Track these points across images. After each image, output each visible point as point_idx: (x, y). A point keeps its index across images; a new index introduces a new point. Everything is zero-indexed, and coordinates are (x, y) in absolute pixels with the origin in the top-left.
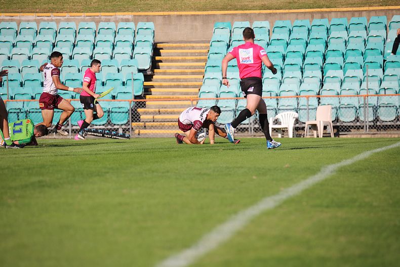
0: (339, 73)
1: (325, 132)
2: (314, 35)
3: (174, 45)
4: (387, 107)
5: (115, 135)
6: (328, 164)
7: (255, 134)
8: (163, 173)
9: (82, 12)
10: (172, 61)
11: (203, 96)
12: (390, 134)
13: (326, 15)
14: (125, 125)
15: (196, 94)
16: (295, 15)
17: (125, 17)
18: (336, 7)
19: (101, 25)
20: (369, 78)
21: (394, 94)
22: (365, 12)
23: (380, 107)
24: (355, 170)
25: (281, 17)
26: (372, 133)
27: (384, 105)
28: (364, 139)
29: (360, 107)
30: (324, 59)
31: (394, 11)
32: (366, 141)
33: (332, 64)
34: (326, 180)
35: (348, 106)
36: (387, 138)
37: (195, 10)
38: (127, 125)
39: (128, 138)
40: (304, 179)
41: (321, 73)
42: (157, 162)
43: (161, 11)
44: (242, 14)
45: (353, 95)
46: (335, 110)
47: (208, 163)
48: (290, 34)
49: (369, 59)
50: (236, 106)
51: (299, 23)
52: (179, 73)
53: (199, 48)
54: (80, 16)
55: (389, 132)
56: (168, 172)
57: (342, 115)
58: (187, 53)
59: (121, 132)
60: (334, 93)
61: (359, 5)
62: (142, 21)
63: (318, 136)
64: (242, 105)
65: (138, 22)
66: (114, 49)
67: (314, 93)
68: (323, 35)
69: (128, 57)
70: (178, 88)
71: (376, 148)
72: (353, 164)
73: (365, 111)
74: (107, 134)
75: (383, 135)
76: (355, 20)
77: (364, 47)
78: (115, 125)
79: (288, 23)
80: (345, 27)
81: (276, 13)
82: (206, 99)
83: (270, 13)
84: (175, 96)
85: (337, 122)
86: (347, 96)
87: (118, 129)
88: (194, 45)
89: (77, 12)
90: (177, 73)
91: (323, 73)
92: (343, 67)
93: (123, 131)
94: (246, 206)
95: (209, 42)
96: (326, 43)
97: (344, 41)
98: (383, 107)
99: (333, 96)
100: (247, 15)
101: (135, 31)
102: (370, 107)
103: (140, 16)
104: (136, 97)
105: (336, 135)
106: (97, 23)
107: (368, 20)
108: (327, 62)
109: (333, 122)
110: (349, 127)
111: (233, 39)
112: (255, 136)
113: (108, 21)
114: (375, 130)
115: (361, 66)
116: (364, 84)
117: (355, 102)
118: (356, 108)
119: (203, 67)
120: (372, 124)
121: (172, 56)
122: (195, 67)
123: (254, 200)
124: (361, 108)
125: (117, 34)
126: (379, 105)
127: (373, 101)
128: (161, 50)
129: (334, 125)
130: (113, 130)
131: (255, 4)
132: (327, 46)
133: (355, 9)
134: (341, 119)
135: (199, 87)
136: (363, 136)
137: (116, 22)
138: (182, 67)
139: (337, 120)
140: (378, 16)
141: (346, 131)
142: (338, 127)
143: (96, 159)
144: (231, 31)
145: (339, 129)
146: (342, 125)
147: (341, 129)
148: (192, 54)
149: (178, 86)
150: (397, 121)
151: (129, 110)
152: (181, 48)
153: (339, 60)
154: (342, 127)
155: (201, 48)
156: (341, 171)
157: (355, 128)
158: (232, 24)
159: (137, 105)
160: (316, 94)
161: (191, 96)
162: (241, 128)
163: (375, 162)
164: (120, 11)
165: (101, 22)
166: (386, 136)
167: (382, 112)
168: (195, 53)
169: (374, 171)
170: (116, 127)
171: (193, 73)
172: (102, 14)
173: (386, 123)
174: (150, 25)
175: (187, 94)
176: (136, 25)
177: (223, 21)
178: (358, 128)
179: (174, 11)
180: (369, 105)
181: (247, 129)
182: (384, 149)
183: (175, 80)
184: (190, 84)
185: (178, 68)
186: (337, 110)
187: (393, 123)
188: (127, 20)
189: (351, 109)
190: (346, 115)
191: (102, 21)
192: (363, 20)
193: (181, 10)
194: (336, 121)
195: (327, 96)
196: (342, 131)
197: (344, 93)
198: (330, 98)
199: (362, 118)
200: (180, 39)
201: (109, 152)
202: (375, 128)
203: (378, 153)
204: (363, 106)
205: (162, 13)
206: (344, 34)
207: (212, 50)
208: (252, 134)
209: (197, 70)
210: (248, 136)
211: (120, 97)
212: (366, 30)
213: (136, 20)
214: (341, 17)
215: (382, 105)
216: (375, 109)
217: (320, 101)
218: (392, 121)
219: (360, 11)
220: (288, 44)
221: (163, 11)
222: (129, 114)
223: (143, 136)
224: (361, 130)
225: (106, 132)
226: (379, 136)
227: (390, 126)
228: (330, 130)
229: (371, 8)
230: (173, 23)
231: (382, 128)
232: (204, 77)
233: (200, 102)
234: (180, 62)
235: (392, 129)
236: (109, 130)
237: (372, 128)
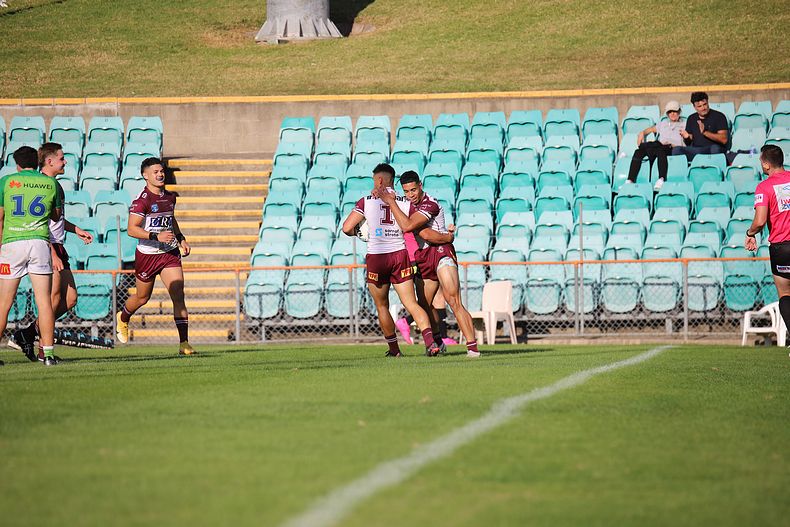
0: (527, 219)
1: (499, 333)
2: (476, 143)
3: (203, 162)
4: (619, 284)
5: (82, 340)
6: (506, 396)
7: (363, 337)
8: (180, 415)
9: (18, 97)
10: (198, 194)
11: (259, 263)
12: (626, 337)
13: (500, 105)
14: (103, 320)
15: (245, 258)
16: (439, 104)
17: (104, 107)
18: (519, 89)
19: (56, 122)
20: (585, 228)
21: (632, 259)
22: (575, 99)
23: (605, 284)
24: (559, 408)
25: (414, 107)
26: (591, 335)
27: (614, 281)
28: (575, 347)
29: (567, 285)
30: (498, 191)
31: (632, 98)
32: (581, 352)
33: (512, 200)
34: (502, 428)
35: (544, 283)
36: (619, 346)
37: (243, 94)
38: (108, 320)
39: (109, 345)
40: (460, 425)
41: (491, 218)
42: (168, 393)
43: (175, 96)
44: (336, 103)
45: (554, 261)
46: (518, 291)
47: (270, 395)
48: (431, 141)
49: (584, 191)
50: (325, 283)
51: (447, 119)
52: (213, 216)
53: (252, 168)
54: (13, 105)
55: (624, 334)
56: (189, 413)
57: (531, 301)
58: (228, 178)
59: (95, 334)
60: (517, 258)
61: (564, 86)
62: (136, 115)
63: (485, 343)
64: (337, 280)
65: (129, 118)
66: (81, 169)
67: (478, 258)
68: (496, 144)
69: (109, 185)
70: (210, 246)
71: (599, 365)
72: (555, 397)
73: (577, 292)
74: (68, 338)
75: (611, 339)
76: (556, 114)
77: (575, 168)
78: (83, 320)
79: (426, 121)
80: (537, 128)
81: (403, 101)
82: (266, 269)
83: (392, 101)
84: (203, 263)
85: (524, 313)
86: (543, 264)
87: (90, 328)
88: (242, 162)
89: (8, 97)
90: (207, 217)
91: (495, 218)
92: (534, 205)
93: (100, 331)
94: (345, 479)
95: (270, 156)
96: (502, 159)
97: (536, 155)
98: (612, 284)
99: (516, 264)
100: (345, 103)
101: (123, 134)
102: (586, 285)
103: (134, 104)
104: (126, 265)
105: (521, 339)
106: (48, 118)
107: (582, 116)
108: (503, 196)
109: (514, 313)
110: (547, 323)
111: (318, 151)
112: (362, 341)
113: (70, 114)
114: (597, 329)
115: (569, 204)
116: (575, 240)
117: (557, 274)
118: (560, 286)
119: (260, 206)
120: (591, 317)
121: (197, 184)
122: (243, 206)
123: (360, 467)
124: (569, 287)
125: (87, 140)
126: (603, 280)
127: (592, 273)
128: (175, 173)
129: (517, 320)
130: (79, 332)
131: (362, 81)
132: (502, 165)
133: (556, 93)
134: (531, 308)
135: (252, 245)
136: (574, 342)
137: (87, 116)
138: (218, 206)
139: (523, 310)
140: (601, 107)
141: (540, 331)
142: (525, 323)
143: (45, 389)
144: (314, 135)
145: (527, 327)
146: (533, 319)
147: (530, 327)
148: (237, 180)
149: (210, 244)
150: (639, 313)
151: (111, 291)
152: (216, 168)
153: (527, 193)
154: (533, 324)
155: (256, 168)
156: (532, 409)
157: (557, 327)
158: (317, 121)
159: (129, 280)
160: (481, 258)
161: (236, 263)
162: (335, 326)
163: (595, 392)
164: (93, 94)
165: (55, 118)
166: (618, 341)
167: (611, 294)
168: (244, 178)
169: (595, 409)
170: (85, 324)
171: (239, 218)
172: (58, 100)
173: (618, 317)
174: (155, 122)
175: (227, 258)
176: (126, 123)
177: (299, 115)
178: (564, 327)
179: (201, 95)
180: (585, 282)
181: (346, 329)
182: (614, 366)
183: (204, 232)
184: (232, 238)
185: (209, 206)
186: (523, 291)
187: (630, 317)
188: (108, 114)
189: (550, 288)
190: (541, 300)
191: (57, 115)
192: (573, 115)
193: (216, 93)
194: (521, 312)
195: (502, 264)
196: (533, 331)
197: (535, 257)
198: (508, 267)
199: (571, 307)
200: (214, 150)
201: (71, 374)
202: (596, 326)
203: (602, 375)
204: (573, 282)
205: (177, 100)
206: (535, 143)
207: (277, 172)
208: (357, 337)
209: (247, 212)
210: (349, 341)
211: (94, 264)
212: (578, 134)
213: (126, 112)
214: (529, 109)
215: (611, 281)
216: (597, 288)
217: (490, 273)
218: (630, 312)
219: (565, 97)
220: (426, 161)
221: (180, 95)
222: (111, 298)
223: (139, 342)
224: (569, 330)
225: (65, 334)
226: (605, 341)
227: (625, 321)
228: (509, 329)
229: (587, 92)
230: (200, 119)
231: (610, 326)
232: (261, 225)
233: (252, 274)
234: (214, 196)
235: (629, 328)
236: (71, 331)
237: (590, 326)
